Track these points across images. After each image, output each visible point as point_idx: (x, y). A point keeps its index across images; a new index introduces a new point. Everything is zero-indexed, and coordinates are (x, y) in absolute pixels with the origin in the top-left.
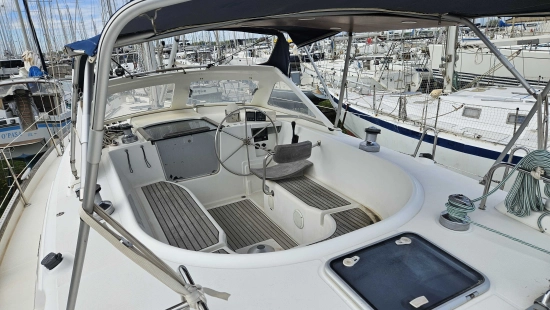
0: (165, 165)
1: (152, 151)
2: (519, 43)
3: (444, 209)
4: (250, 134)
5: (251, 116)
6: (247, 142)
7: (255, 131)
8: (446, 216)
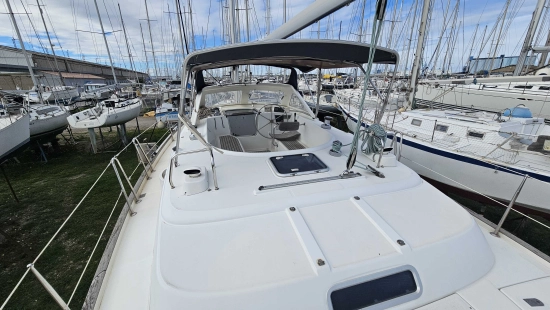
0: (231, 127)
1: (226, 120)
2: (453, 83)
3: (331, 148)
4: (274, 118)
5: (277, 110)
6: (272, 121)
7: (276, 116)
8: (332, 150)
